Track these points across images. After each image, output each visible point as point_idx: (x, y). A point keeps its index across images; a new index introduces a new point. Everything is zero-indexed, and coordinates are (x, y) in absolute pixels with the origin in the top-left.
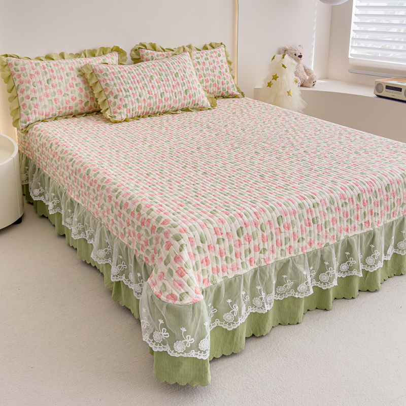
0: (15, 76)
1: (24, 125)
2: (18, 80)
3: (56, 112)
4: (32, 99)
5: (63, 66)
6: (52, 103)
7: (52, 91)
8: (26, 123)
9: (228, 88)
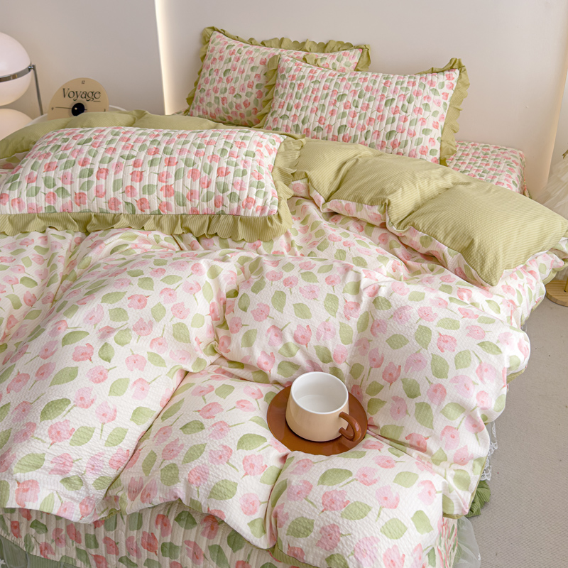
6: (219, 103)
7: (224, 87)
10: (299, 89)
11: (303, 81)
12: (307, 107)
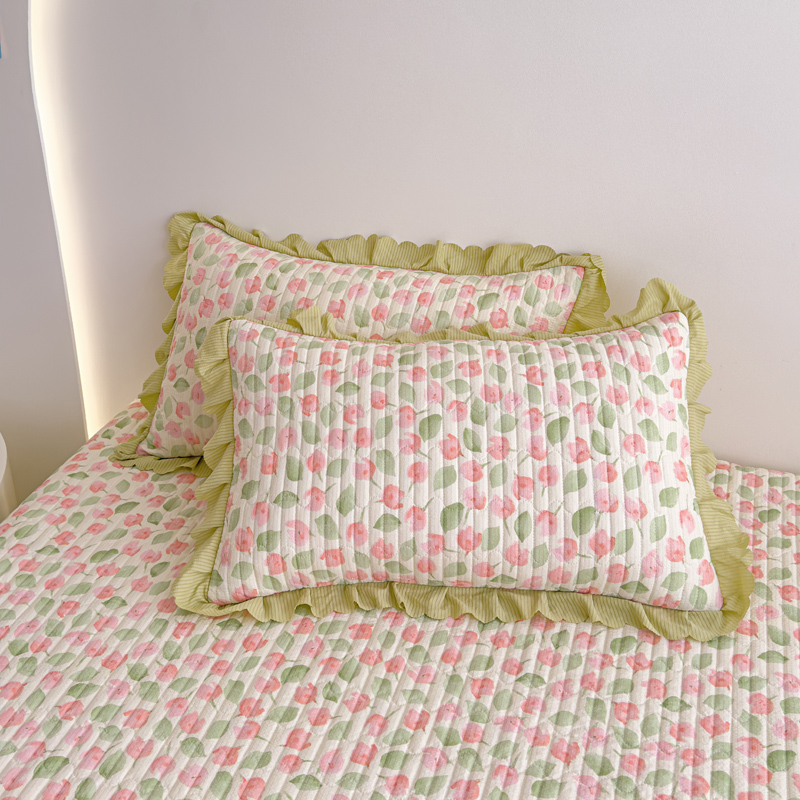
10: (306, 413)
11: (313, 390)
12: (344, 462)
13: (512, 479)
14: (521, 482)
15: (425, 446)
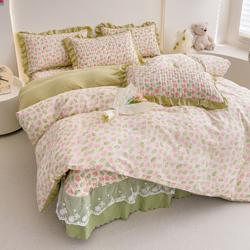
0: (26, 45)
1: (30, 73)
2: (27, 47)
3: (48, 65)
4: (34, 59)
5: (53, 39)
6: (46, 61)
7: (46, 54)
8: (31, 72)
9: (154, 51)
13: (116, 52)
14: (117, 52)
15: (104, 49)
